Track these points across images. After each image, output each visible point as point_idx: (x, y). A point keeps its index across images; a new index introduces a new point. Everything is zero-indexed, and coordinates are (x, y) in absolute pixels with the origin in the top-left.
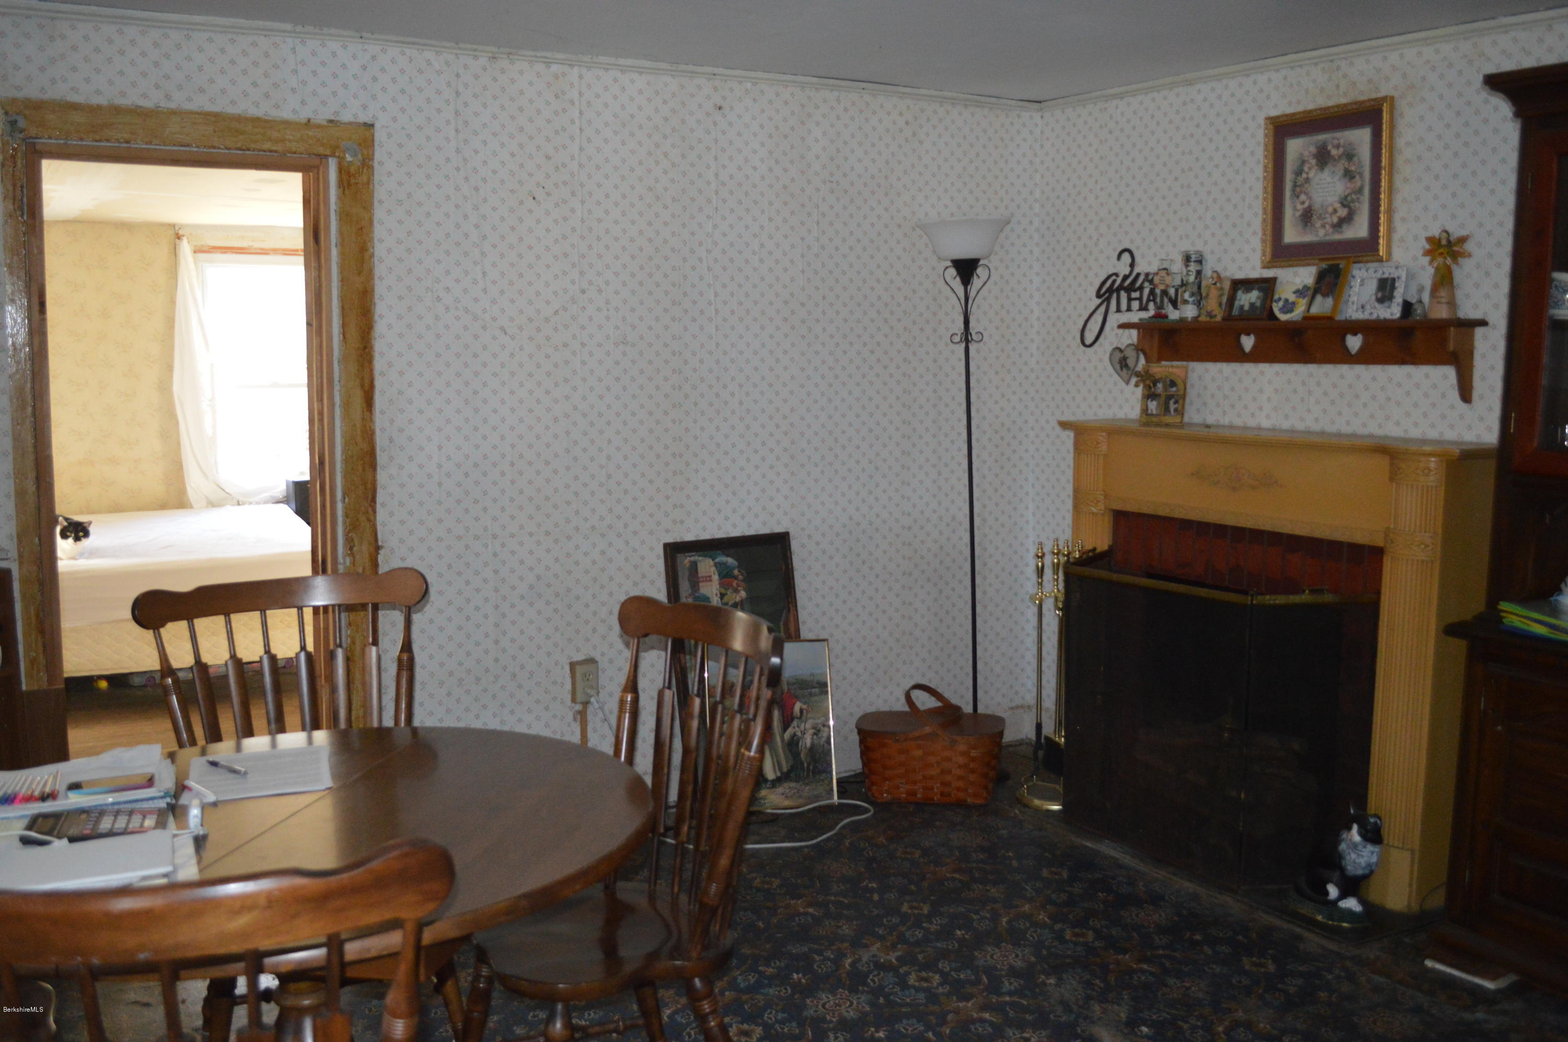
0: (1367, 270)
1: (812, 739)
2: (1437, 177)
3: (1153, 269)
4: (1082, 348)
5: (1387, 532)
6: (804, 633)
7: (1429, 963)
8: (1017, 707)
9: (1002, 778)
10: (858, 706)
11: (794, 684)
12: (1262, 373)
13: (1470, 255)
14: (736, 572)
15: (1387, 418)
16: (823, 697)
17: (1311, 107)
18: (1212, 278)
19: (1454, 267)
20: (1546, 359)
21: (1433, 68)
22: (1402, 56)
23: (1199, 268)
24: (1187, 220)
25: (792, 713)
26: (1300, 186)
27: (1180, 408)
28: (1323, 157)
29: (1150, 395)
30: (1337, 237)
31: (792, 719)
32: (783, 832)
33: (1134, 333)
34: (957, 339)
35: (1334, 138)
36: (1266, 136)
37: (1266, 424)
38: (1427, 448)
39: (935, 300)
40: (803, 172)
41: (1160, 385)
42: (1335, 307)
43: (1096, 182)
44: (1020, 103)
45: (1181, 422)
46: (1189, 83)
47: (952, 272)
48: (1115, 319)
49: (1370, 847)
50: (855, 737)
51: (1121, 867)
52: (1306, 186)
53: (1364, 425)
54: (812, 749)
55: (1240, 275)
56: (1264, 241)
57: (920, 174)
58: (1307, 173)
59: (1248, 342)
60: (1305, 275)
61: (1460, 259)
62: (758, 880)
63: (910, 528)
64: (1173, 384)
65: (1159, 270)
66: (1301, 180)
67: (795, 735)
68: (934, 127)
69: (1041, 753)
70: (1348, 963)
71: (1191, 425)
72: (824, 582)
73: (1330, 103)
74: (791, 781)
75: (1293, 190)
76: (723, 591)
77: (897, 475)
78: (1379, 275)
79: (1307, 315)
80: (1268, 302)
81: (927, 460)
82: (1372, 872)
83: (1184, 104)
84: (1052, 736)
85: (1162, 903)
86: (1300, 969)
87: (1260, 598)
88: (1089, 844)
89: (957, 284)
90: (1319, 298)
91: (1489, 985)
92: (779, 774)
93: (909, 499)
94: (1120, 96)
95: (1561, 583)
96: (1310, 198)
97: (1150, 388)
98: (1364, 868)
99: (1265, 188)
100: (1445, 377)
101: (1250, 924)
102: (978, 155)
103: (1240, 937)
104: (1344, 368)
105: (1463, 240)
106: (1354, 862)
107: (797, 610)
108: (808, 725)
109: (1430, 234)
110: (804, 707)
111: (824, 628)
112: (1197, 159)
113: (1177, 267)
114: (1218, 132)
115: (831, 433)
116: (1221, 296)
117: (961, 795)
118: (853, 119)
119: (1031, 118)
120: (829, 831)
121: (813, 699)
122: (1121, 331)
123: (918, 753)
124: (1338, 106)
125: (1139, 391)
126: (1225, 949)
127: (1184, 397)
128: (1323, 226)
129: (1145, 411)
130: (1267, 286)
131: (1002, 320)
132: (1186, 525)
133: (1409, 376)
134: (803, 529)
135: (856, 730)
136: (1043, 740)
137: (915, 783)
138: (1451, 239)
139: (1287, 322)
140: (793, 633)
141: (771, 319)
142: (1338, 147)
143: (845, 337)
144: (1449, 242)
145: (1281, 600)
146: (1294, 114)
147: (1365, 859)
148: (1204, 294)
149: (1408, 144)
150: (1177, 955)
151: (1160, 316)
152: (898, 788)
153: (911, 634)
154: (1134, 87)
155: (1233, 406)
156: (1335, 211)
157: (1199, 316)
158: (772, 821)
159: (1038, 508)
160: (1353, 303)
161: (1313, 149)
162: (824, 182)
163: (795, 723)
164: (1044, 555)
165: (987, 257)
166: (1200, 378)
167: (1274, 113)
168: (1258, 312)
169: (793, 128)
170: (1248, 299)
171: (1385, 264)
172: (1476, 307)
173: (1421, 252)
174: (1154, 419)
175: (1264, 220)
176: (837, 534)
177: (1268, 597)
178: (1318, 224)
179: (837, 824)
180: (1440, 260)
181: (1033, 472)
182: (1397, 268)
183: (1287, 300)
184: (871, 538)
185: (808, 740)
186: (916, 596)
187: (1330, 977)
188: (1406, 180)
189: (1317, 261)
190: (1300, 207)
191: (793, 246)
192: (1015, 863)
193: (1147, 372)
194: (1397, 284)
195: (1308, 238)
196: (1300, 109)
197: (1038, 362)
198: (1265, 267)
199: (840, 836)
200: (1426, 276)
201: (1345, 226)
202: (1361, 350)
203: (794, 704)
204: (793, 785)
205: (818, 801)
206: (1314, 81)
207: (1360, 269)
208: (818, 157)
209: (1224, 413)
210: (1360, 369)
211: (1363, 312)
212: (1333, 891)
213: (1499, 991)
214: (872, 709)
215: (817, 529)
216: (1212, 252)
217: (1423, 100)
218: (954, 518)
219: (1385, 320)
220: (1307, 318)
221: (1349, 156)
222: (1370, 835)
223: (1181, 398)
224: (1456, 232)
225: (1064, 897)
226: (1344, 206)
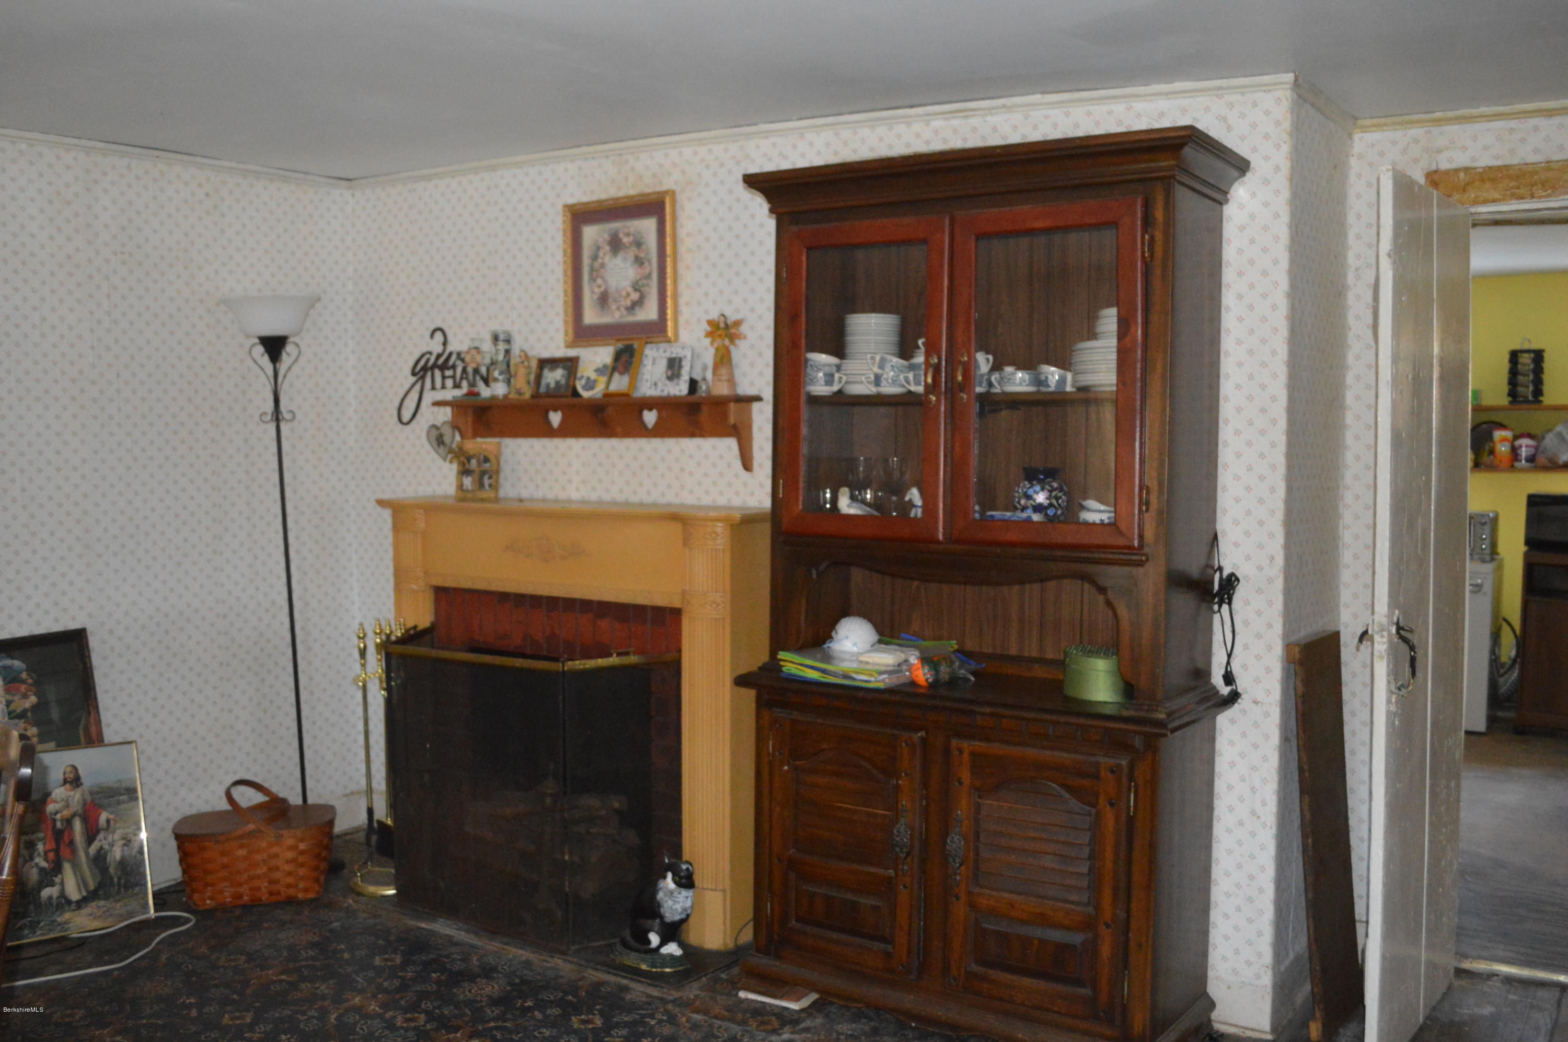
0: (658, 350)
1: (123, 851)
2: (714, 265)
3: (463, 347)
4: (400, 426)
5: (684, 593)
6: (109, 735)
7: (742, 994)
8: (352, 793)
9: (335, 868)
10: (177, 809)
11: (98, 793)
12: (570, 448)
13: (745, 338)
14: (24, 675)
15: (682, 487)
16: (133, 804)
17: (603, 196)
18: (520, 356)
19: (732, 348)
20: (804, 431)
21: (708, 167)
22: (681, 154)
23: (507, 347)
24: (495, 300)
25: (97, 825)
26: (596, 271)
27: (494, 483)
28: (616, 245)
29: (465, 472)
30: (630, 319)
31: (98, 832)
32: (89, 958)
33: (448, 410)
34: (269, 417)
35: (624, 227)
36: (564, 222)
37: (575, 496)
38: (713, 514)
39: (243, 378)
40: (89, 242)
41: (474, 462)
42: (633, 384)
43: (408, 261)
44: (331, 181)
45: (496, 497)
46: (493, 168)
47: (260, 349)
48: (429, 397)
49: (684, 893)
50: (173, 844)
51: (457, 944)
52: (602, 270)
53: (663, 495)
54: (122, 863)
55: (546, 354)
56: (566, 322)
57: (224, 248)
58: (603, 258)
59: (555, 418)
60: (602, 355)
61: (737, 341)
62: (58, 1014)
63: (225, 616)
64: (486, 460)
65: (470, 349)
66: (597, 264)
67: (101, 848)
68: (238, 201)
69: (374, 838)
70: (670, 1007)
71: (506, 499)
72: (130, 680)
73: (621, 194)
74: (99, 899)
75: (591, 274)
76: (9, 697)
77: (209, 561)
78: (668, 355)
79: (606, 392)
80: (572, 379)
81: (242, 544)
82: (688, 916)
83: (489, 188)
84: (384, 820)
85: (495, 975)
86: (626, 1019)
87: (570, 663)
88: (424, 925)
89: (265, 361)
90: (616, 376)
91: (794, 1006)
92: (84, 894)
93: (222, 585)
94: (429, 178)
95: (831, 631)
96: (605, 282)
97: (464, 464)
98: (681, 913)
99: (565, 271)
100: (729, 448)
101: (580, 983)
102: (286, 230)
103: (570, 997)
104: (643, 442)
105: (738, 323)
106: (671, 908)
107: (98, 713)
108: (116, 837)
109: (710, 317)
110: (111, 817)
111: (131, 729)
112: (502, 242)
113: (487, 346)
114: (521, 216)
115: (131, 519)
116: (529, 374)
117: (291, 892)
118: (146, 187)
119: (341, 195)
120: (144, 949)
121: (122, 807)
122: (436, 409)
123: (242, 852)
124: (627, 197)
125: (455, 467)
126: (555, 1011)
127: (497, 472)
128: (618, 309)
129: (460, 487)
130: (570, 364)
131: (317, 399)
132: (504, 597)
133: (699, 448)
134: (103, 624)
135: (173, 836)
136: (375, 825)
137: (240, 885)
138: (729, 322)
139: (590, 400)
140: (95, 738)
141: (57, 399)
142: (628, 235)
143: (144, 417)
144: (726, 325)
145: (590, 664)
146: (588, 203)
147: (681, 904)
148: (513, 373)
149: (689, 234)
150: (508, 1024)
151: (472, 394)
152: (221, 892)
153: (232, 727)
154: (441, 170)
155: (544, 480)
156: (628, 295)
157: (509, 393)
158: (79, 945)
159: (363, 587)
160: (647, 381)
161: (606, 236)
162: (115, 253)
163: (101, 835)
164: (365, 635)
165: (298, 333)
166: (513, 453)
167: (571, 201)
168: (563, 390)
169: (77, 195)
170: (553, 377)
171: (674, 344)
172: (752, 384)
173: (703, 334)
174: (469, 495)
175: (565, 302)
176: (143, 627)
177: (577, 662)
178: (614, 307)
179: (153, 940)
180: (718, 342)
181: (356, 552)
182: (683, 348)
183: (588, 379)
184: (182, 629)
185: (117, 853)
186: (235, 687)
187: (653, 1022)
188: (688, 268)
189: (614, 342)
190: (597, 290)
191: (80, 321)
192: (346, 956)
193: (461, 448)
194: (684, 363)
195: (606, 319)
196: (594, 198)
197: (356, 441)
198: (569, 346)
199: (156, 953)
200: (709, 357)
201: (637, 309)
202: (657, 424)
203: (100, 814)
204: (102, 903)
205: (132, 917)
206: (606, 173)
207: (652, 349)
208: (106, 226)
209: (537, 486)
210: (656, 442)
211: (656, 389)
212: (654, 939)
213: (802, 1010)
214: (193, 811)
215: (119, 623)
216: (520, 332)
217: (700, 195)
218: (274, 603)
219: (676, 397)
220: (606, 395)
221: (639, 244)
222: (684, 881)
223: (495, 474)
224: (732, 317)
225: (397, 983)
226: (636, 290)
